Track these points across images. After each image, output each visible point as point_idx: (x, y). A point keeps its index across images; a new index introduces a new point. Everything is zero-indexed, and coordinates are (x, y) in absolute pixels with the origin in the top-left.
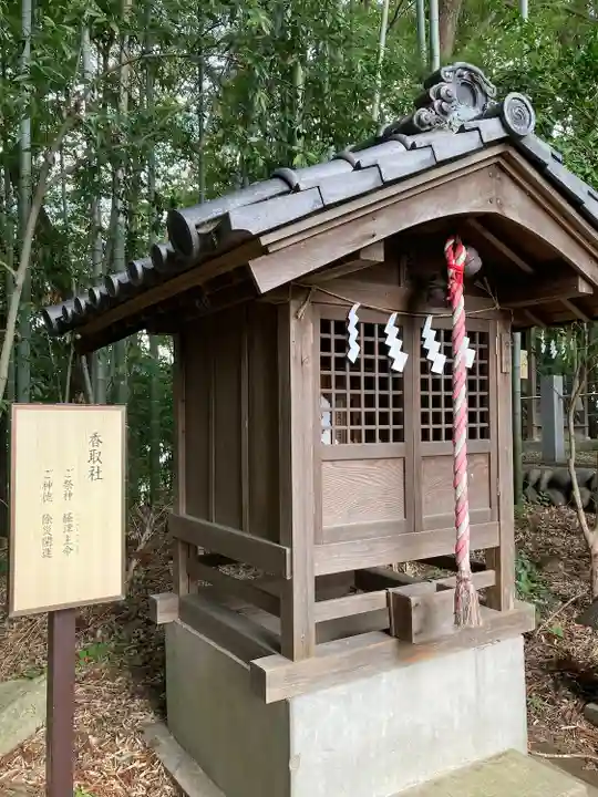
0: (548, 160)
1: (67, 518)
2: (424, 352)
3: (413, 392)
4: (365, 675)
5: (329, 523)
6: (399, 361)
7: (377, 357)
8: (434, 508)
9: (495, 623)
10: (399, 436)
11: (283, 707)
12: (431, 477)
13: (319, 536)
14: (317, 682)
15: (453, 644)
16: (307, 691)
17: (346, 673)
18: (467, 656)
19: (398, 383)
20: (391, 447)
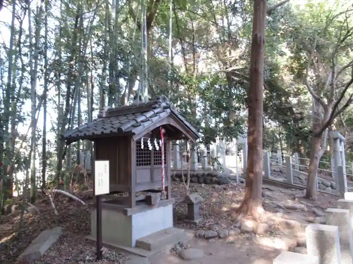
0: (178, 115)
1: (102, 180)
2: (155, 146)
3: (153, 155)
4: (145, 211)
5: (138, 182)
6: (151, 148)
7: (146, 148)
8: (156, 178)
9: (168, 202)
10: (150, 164)
11: (131, 216)
12: (156, 172)
13: (137, 184)
14: (135, 212)
15: (160, 205)
16: (135, 214)
17: (140, 212)
18: (162, 208)
19: (150, 154)
20: (149, 167)
